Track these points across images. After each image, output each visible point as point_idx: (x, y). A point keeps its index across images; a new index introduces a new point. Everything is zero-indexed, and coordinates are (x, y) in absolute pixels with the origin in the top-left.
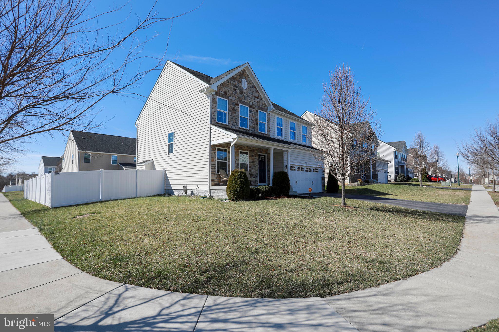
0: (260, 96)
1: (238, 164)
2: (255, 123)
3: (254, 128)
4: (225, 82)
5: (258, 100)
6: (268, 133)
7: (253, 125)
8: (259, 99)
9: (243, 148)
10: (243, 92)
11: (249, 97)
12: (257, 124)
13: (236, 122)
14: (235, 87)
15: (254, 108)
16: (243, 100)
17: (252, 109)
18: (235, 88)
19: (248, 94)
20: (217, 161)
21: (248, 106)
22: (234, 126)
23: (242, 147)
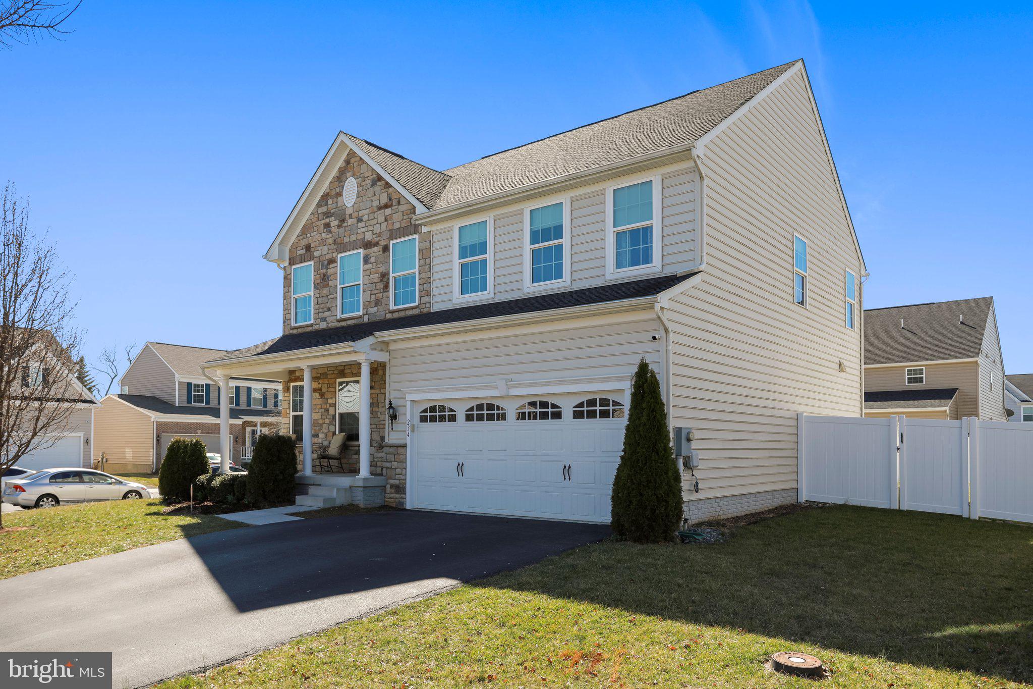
0: (394, 196)
1: (334, 417)
2: (381, 285)
3: (377, 303)
4: (308, 222)
5: (388, 211)
6: (424, 299)
7: (373, 297)
8: (391, 206)
9: (346, 371)
10: (347, 217)
11: (362, 221)
12: (386, 287)
13: (329, 310)
14: (328, 217)
15: (376, 244)
16: (346, 240)
17: (370, 251)
18: (327, 220)
19: (361, 214)
20: (292, 414)
21: (360, 248)
22: (324, 319)
23: (343, 371)
